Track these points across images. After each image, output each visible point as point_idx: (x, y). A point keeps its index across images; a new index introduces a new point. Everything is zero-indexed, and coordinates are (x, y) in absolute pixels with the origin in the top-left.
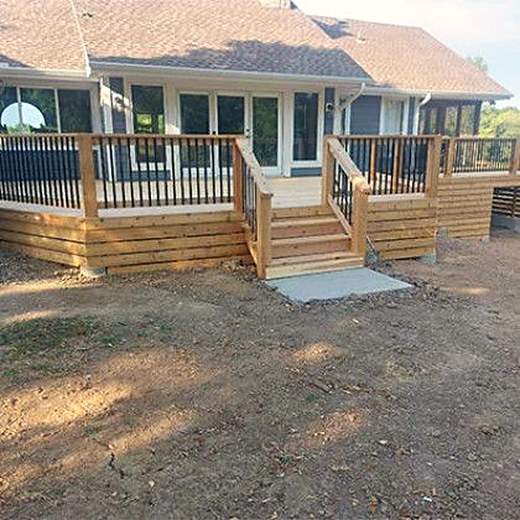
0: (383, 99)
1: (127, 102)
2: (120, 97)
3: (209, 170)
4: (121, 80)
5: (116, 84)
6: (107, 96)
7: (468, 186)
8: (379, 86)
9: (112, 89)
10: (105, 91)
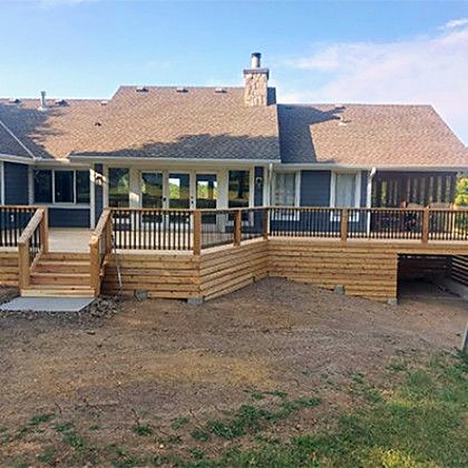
0: (332, 174)
1: (104, 178)
2: (100, 175)
3: (162, 225)
4: (101, 165)
5: (99, 168)
6: (93, 175)
7: (366, 251)
8: (320, 162)
9: (96, 171)
10: (92, 172)
